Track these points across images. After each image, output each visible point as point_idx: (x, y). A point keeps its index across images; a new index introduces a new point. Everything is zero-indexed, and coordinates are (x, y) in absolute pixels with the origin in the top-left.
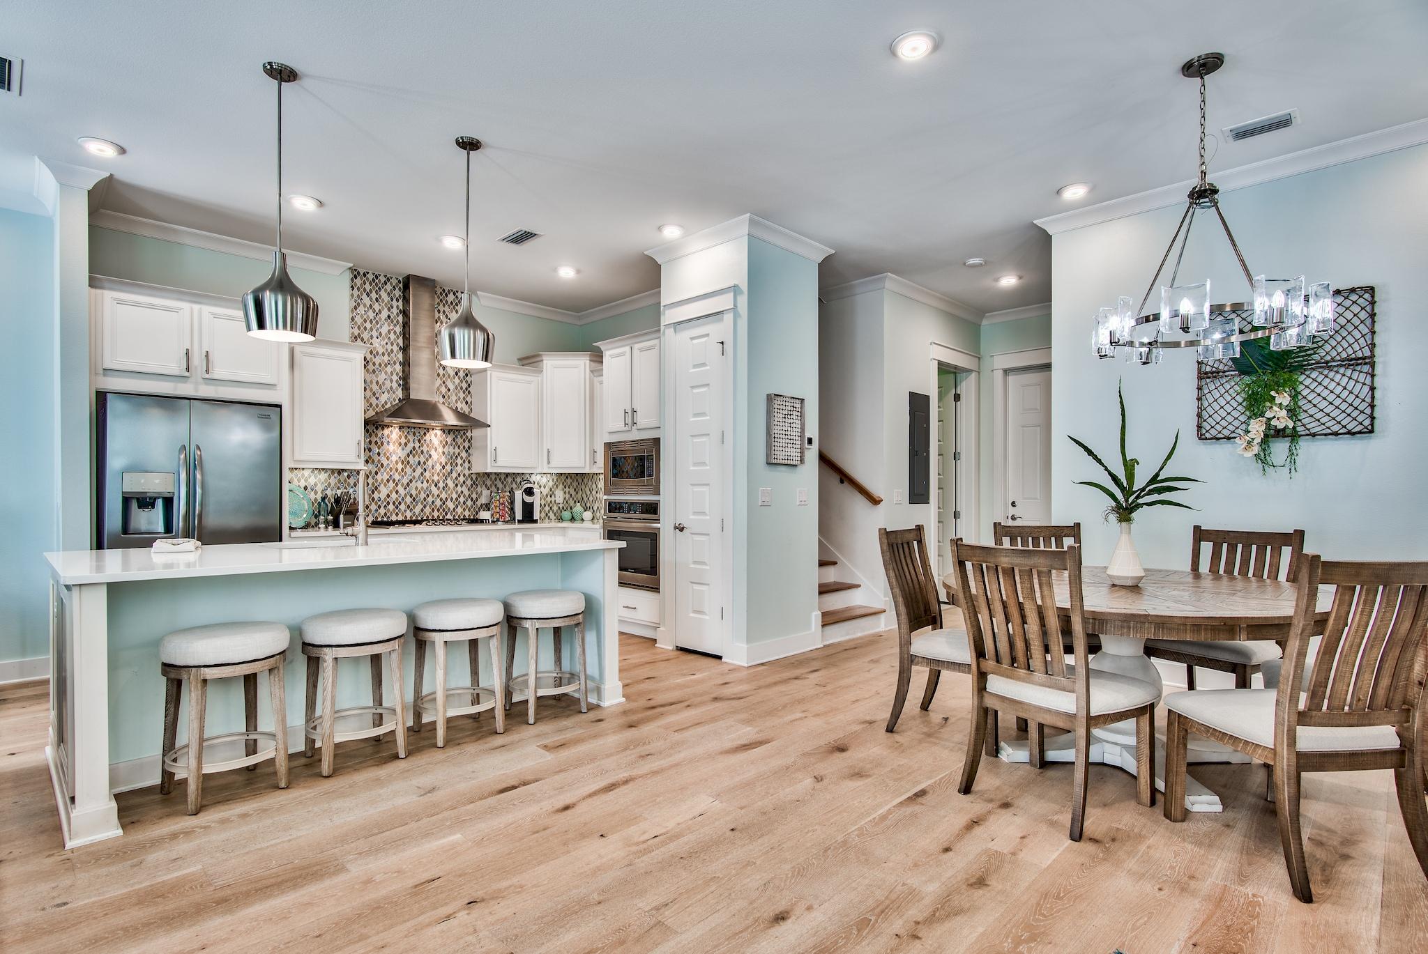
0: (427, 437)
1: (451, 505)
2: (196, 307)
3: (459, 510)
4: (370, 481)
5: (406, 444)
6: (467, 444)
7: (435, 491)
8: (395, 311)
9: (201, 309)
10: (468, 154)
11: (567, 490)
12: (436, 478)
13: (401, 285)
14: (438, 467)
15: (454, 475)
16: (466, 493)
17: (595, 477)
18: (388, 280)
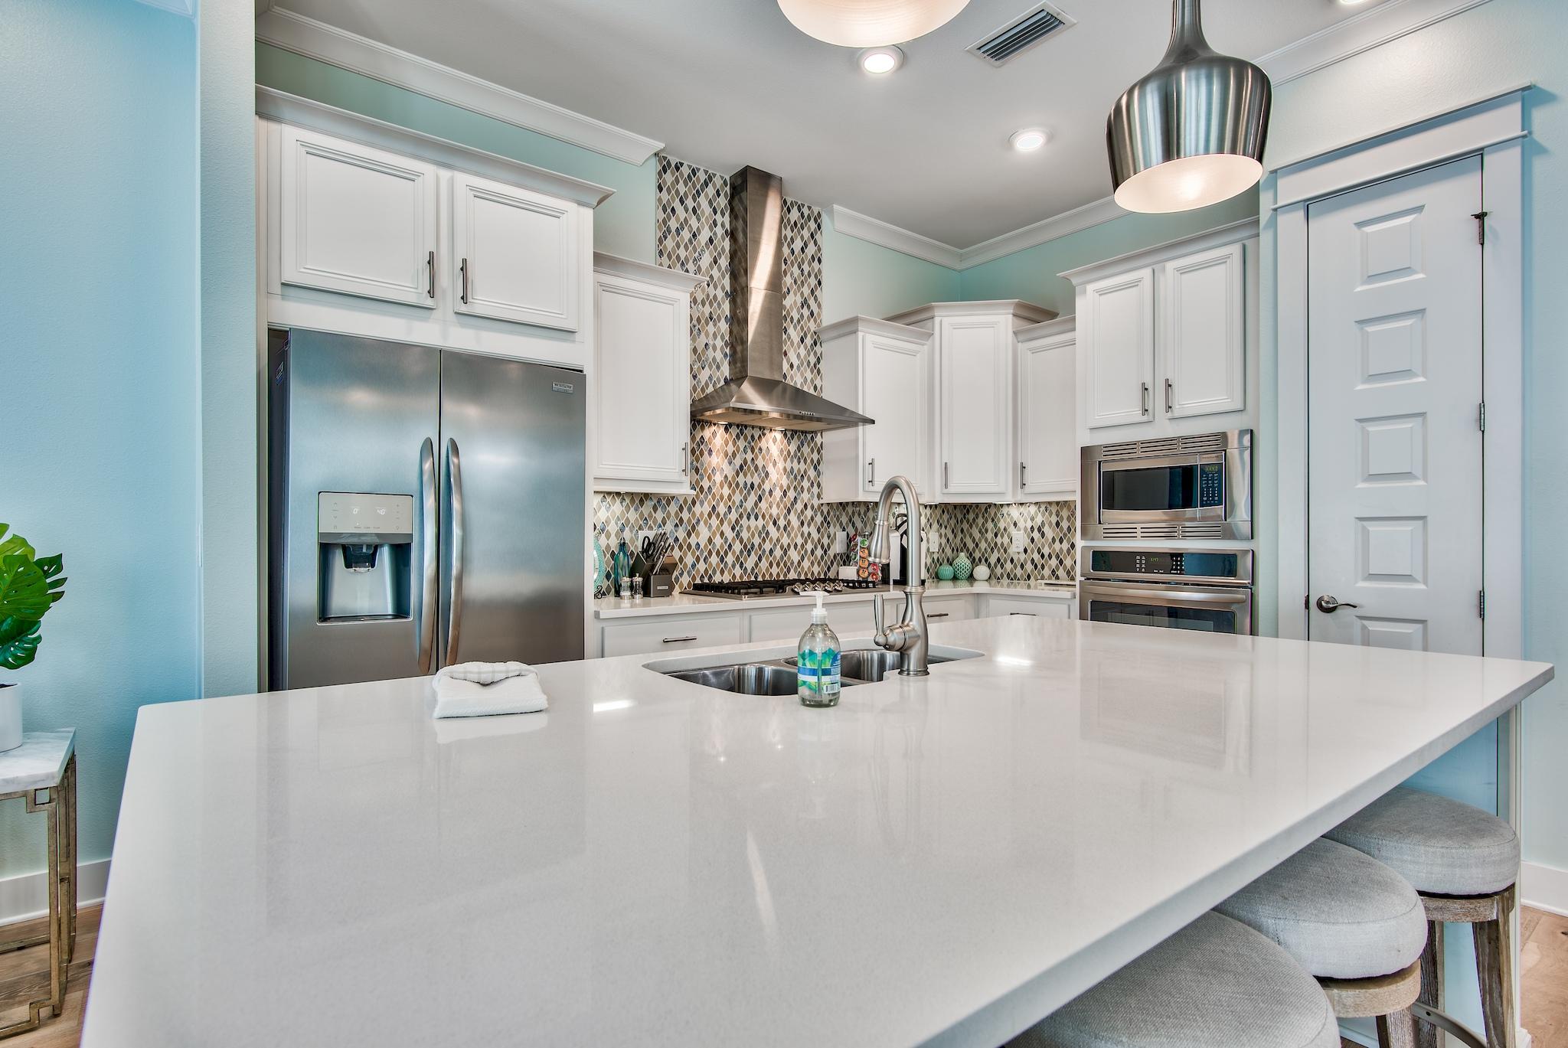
0: (763, 444)
1: (794, 556)
2: (445, 174)
3: (806, 564)
4: (685, 515)
5: (734, 455)
6: (815, 456)
7: (774, 533)
8: (719, 231)
9: (452, 179)
11: (943, 531)
12: (774, 511)
13: (728, 189)
14: (778, 493)
15: (799, 506)
16: (815, 535)
17: (992, 511)
18: (710, 179)
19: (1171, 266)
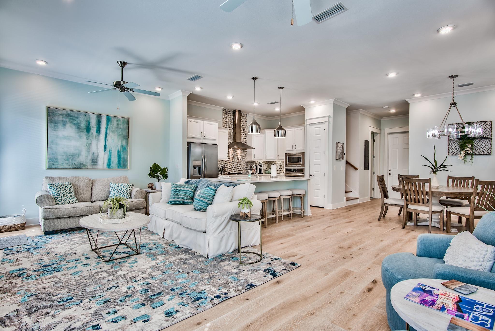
0: (237, 151)
1: (242, 169)
2: (203, 121)
3: (244, 170)
4: (226, 163)
5: (233, 153)
6: (245, 153)
7: (239, 165)
8: (231, 119)
9: (203, 122)
10: (281, 90)
11: (266, 165)
12: (239, 162)
13: (233, 112)
14: (240, 159)
15: (243, 161)
16: (245, 166)
17: (275, 162)
18: (230, 111)
19: (296, 129)
